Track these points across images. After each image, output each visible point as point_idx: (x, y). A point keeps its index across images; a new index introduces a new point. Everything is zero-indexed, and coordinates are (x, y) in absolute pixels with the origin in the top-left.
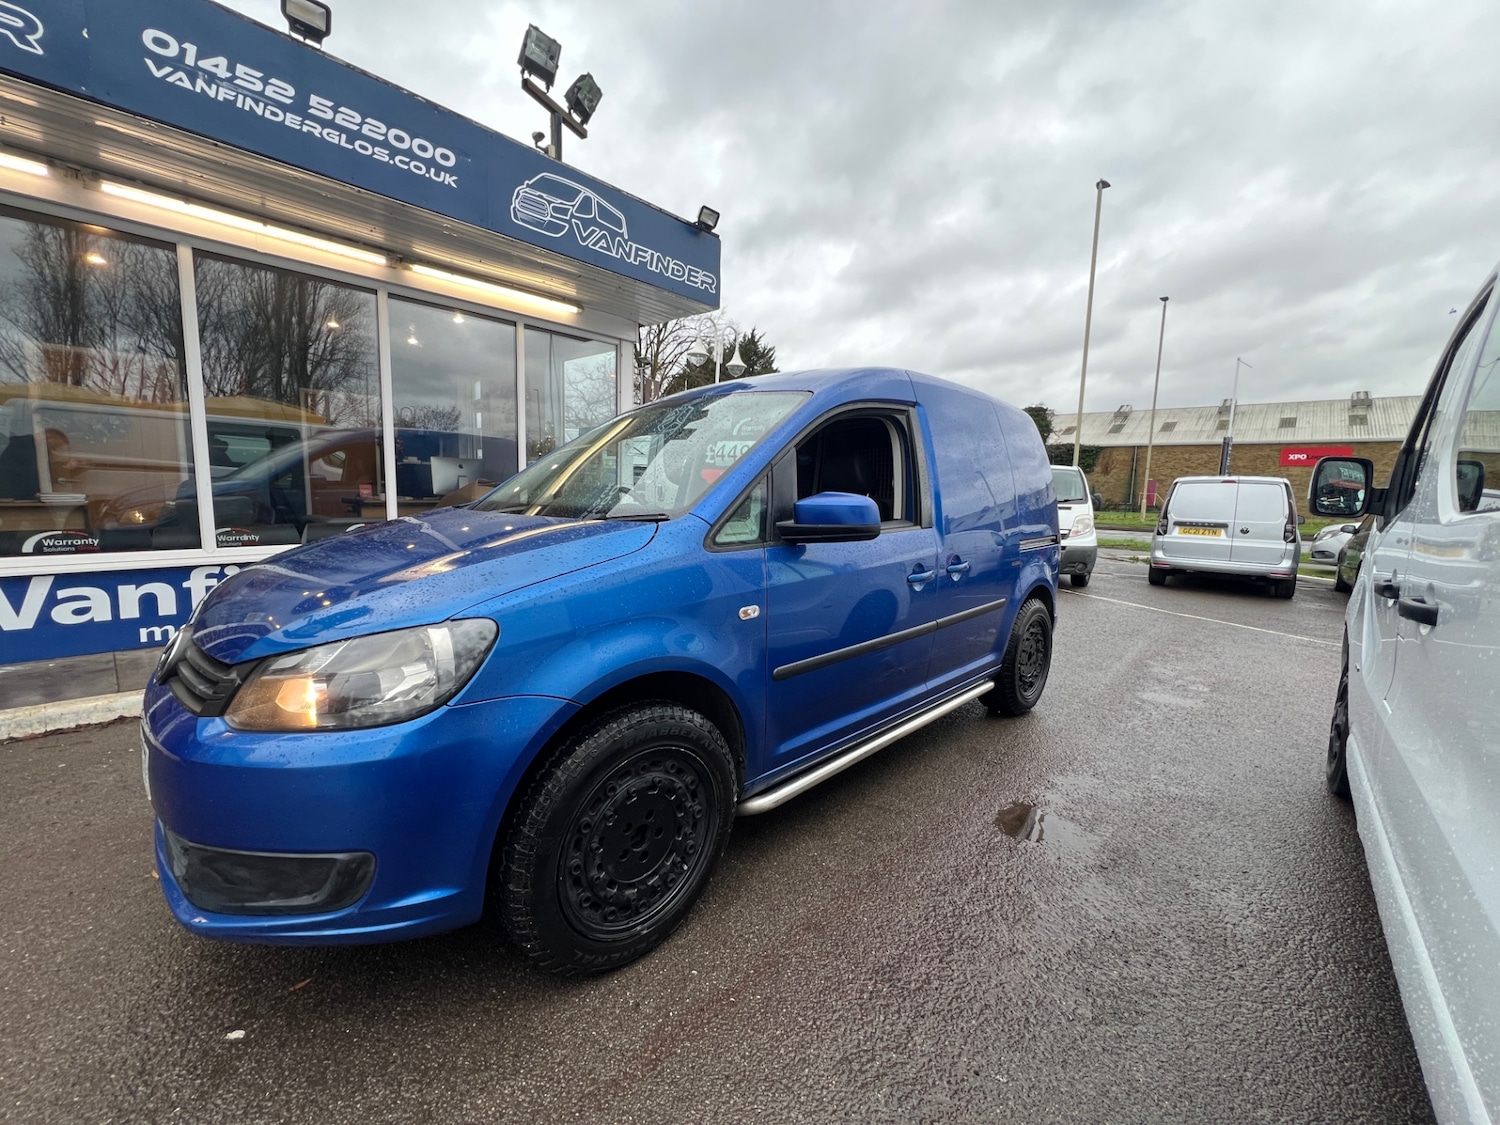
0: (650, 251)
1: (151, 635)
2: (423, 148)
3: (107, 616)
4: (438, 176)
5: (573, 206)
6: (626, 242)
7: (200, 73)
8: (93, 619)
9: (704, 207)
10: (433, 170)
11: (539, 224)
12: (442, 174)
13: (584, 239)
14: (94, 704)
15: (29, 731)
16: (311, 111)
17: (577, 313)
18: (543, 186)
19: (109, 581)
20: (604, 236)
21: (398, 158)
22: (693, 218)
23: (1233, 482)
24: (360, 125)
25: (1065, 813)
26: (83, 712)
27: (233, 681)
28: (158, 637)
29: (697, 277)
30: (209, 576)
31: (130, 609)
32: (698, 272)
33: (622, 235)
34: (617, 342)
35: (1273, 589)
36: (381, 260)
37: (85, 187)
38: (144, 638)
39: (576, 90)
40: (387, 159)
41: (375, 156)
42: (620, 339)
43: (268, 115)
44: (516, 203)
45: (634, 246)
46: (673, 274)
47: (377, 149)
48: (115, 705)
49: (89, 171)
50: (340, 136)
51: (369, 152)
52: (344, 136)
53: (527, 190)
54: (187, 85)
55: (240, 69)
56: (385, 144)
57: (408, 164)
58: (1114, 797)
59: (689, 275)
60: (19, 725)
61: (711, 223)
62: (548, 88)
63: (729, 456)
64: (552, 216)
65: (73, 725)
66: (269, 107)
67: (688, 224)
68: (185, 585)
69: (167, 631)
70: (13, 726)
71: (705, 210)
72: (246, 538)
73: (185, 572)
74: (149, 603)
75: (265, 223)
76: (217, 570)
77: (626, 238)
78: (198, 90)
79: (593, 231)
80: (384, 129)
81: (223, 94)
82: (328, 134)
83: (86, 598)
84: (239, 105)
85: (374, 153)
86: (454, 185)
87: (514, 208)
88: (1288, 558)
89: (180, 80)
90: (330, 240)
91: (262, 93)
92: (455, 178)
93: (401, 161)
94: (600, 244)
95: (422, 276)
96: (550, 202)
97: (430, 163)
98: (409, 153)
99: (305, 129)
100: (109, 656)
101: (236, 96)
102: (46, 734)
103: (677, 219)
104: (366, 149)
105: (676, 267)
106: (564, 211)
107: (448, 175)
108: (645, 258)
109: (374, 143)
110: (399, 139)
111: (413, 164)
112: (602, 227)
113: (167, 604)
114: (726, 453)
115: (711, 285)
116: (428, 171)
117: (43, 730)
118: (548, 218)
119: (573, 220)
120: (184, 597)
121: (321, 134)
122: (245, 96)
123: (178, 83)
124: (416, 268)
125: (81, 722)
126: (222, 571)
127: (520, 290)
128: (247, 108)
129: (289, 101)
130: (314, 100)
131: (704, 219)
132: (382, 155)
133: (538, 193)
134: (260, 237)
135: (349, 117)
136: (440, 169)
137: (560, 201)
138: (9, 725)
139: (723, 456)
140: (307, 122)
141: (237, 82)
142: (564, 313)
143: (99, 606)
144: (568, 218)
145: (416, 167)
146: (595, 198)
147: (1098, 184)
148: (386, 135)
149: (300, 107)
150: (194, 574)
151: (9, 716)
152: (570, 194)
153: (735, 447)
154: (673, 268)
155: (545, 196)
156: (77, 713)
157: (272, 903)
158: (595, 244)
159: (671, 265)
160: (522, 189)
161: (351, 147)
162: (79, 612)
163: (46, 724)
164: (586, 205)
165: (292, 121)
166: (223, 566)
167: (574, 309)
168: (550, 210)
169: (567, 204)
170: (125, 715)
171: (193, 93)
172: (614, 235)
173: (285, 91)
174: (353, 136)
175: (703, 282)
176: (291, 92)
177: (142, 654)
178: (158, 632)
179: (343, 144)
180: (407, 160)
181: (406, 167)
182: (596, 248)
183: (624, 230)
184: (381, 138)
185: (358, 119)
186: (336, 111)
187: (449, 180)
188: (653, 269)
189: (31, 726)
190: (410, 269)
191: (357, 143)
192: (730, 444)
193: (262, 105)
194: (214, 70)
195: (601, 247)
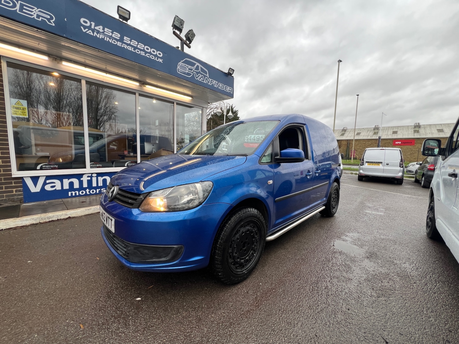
0: (215, 81)
1: (72, 194)
2: (154, 52)
3: (60, 188)
4: (158, 59)
5: (194, 68)
6: (208, 78)
7: (95, 31)
8: (56, 189)
9: (230, 68)
10: (156, 58)
11: (185, 73)
12: (159, 59)
13: (197, 78)
14: (62, 213)
15: (45, 221)
16: (124, 41)
17: (192, 100)
18: (186, 62)
19: (61, 178)
20: (202, 77)
21: (147, 54)
22: (227, 72)
23: (384, 149)
24: (137, 45)
25: (353, 243)
26: (59, 215)
27: (141, 198)
28: (74, 195)
29: (227, 89)
30: (88, 177)
31: (66, 187)
32: (228, 87)
33: (207, 76)
34: (202, 108)
35: (396, 181)
36: (137, 84)
37: (58, 63)
38: (70, 195)
39: (188, 34)
40: (144, 55)
41: (141, 54)
42: (203, 107)
43: (113, 42)
44: (178, 67)
45: (210, 80)
46: (221, 88)
47: (141, 52)
48: (68, 213)
49: (60, 58)
50: (132, 48)
51: (139, 53)
52: (133, 48)
53: (182, 63)
54: (92, 34)
55: (106, 29)
56: (144, 50)
57: (149, 56)
58: (365, 239)
59: (225, 88)
60: (42, 219)
61: (232, 73)
62: (180, 34)
63: (253, 139)
64: (188, 71)
65: (56, 219)
66: (113, 40)
67: (225, 73)
68: (81, 179)
69: (76, 193)
70: (40, 219)
71: (230, 69)
72: (98, 165)
73: (81, 175)
74: (71, 184)
75: (106, 73)
76: (90, 175)
77: (208, 77)
78: (95, 35)
79: (199, 75)
80: (143, 46)
81: (101, 36)
82: (129, 48)
83: (54, 183)
84: (105, 39)
85: (141, 53)
86: (162, 62)
87: (178, 69)
88: (401, 172)
89: (90, 32)
90: (124, 78)
91: (111, 36)
92: (162, 60)
93: (148, 55)
94: (201, 79)
95: (148, 89)
96: (188, 67)
97: (156, 56)
98: (150, 53)
99: (123, 46)
100: (60, 200)
101: (105, 37)
102: (49, 222)
103: (222, 72)
104: (138, 52)
105: (222, 86)
106: (191, 70)
107: (160, 59)
108: (213, 83)
109: (141, 50)
110: (147, 49)
111: (151, 56)
112: (202, 74)
113: (76, 185)
115: (231, 91)
116: (155, 58)
117: (48, 220)
118: (187, 72)
119: (194, 72)
120: (81, 183)
121: (127, 47)
122: (107, 37)
123: (89, 33)
124: (147, 86)
125: (59, 218)
126: (92, 175)
127: (176, 93)
128: (107, 40)
129: (118, 38)
130: (125, 38)
131: (230, 72)
132: (143, 53)
133: (185, 64)
134: (104, 77)
135: (134, 43)
136: (158, 57)
137: (190, 67)
138: (39, 219)
140: (123, 44)
141: (105, 33)
142: (187, 99)
143: (58, 185)
144: (192, 71)
145: (152, 57)
146: (200, 66)
147: (338, 61)
148: (144, 48)
149: (121, 40)
150: (84, 176)
151: (39, 216)
152: (193, 65)
154: (221, 86)
155: (186, 65)
156: (57, 216)
158: (200, 79)
159: (220, 85)
160: (180, 63)
161: (135, 51)
162: (52, 187)
163: (49, 219)
164: (197, 68)
165: (119, 44)
166: (92, 174)
167: (190, 98)
168: (188, 69)
169: (192, 68)
170: (70, 216)
171: (93, 36)
172: (205, 76)
173: (117, 35)
174: (135, 48)
175: (229, 90)
176: (119, 36)
177: (69, 199)
178: (74, 193)
179: (132, 50)
180: (149, 55)
181: (149, 57)
182: (200, 80)
183: (208, 75)
184: (143, 49)
185: (137, 43)
186: (131, 41)
187: (161, 61)
188: (216, 86)
189: (45, 219)
190: (146, 87)
191: (136, 50)
192: (253, 136)
193: (111, 39)
194: (99, 30)
195: (201, 80)
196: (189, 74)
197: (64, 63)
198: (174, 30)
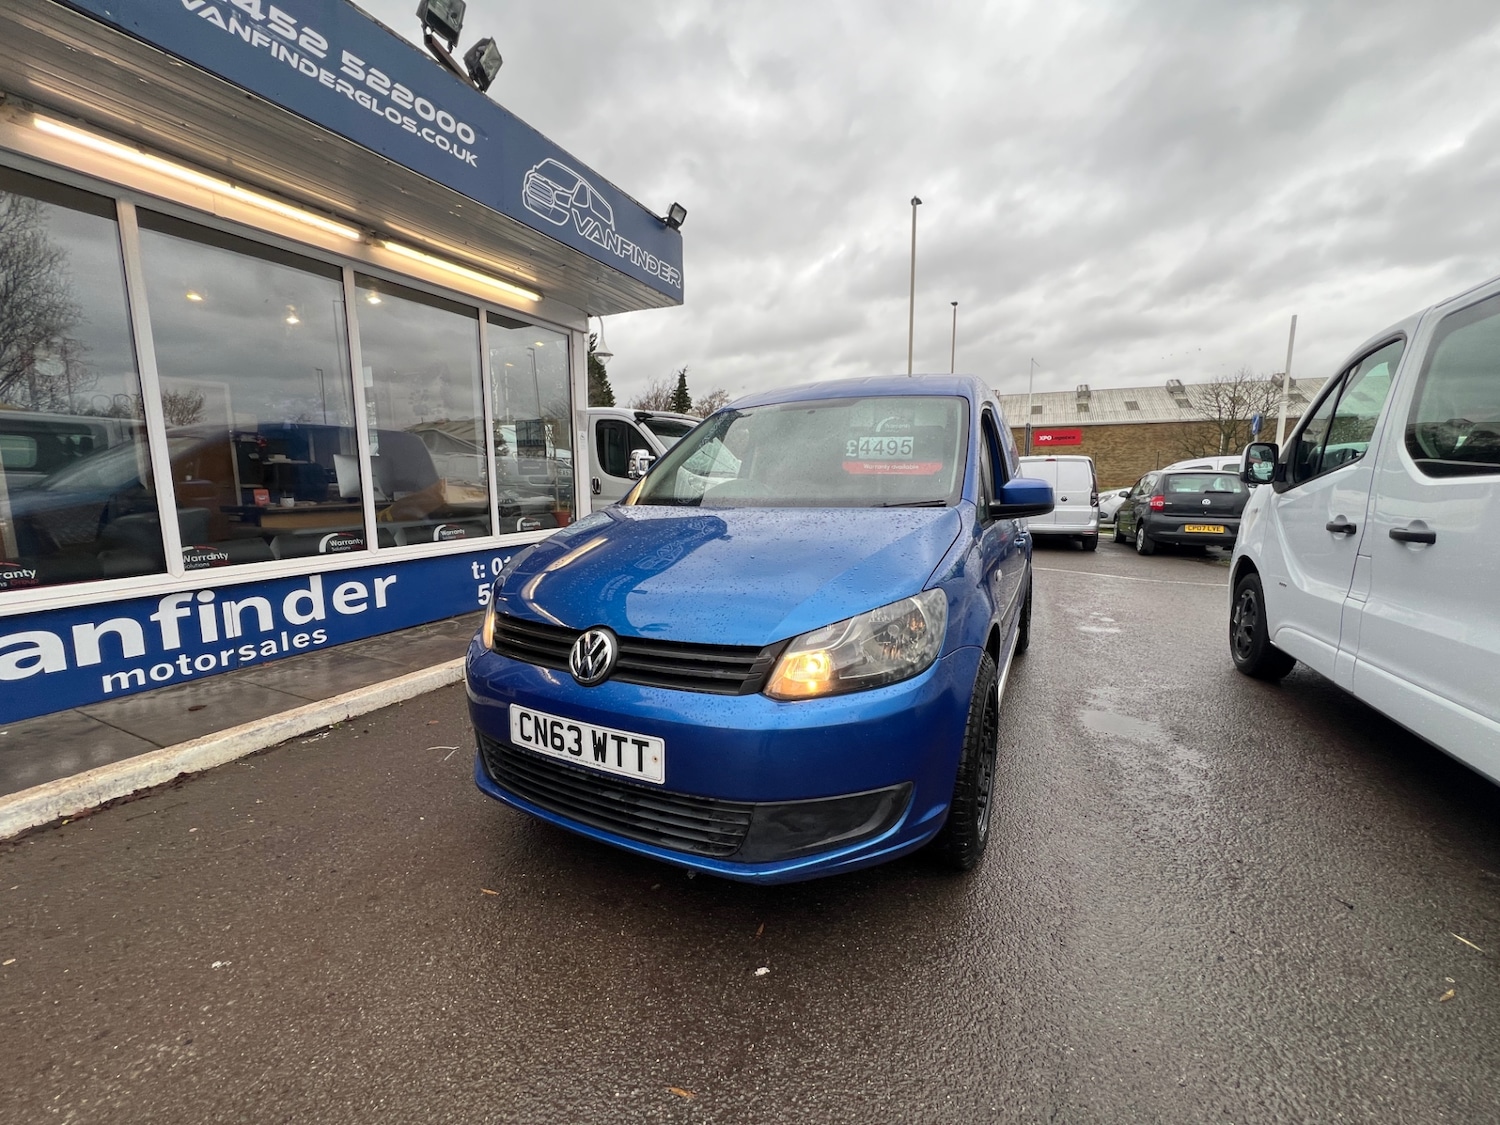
0: (632, 245)
1: (116, 683)
2: (446, 122)
3: (63, 666)
4: (460, 152)
5: (572, 194)
6: (614, 233)
7: (234, 11)
8: (43, 669)
9: (676, 204)
10: (455, 146)
11: (545, 211)
12: (464, 151)
13: (582, 230)
14: (150, 763)
15: (81, 806)
16: (344, 69)
17: (538, 303)
18: (548, 171)
19: (60, 621)
20: (596, 227)
21: (425, 130)
22: (663, 214)
23: (1053, 460)
24: (391, 89)
26: (140, 775)
27: (767, 660)
28: (125, 685)
29: (666, 272)
30: (180, 605)
31: (88, 652)
32: (667, 267)
33: (610, 227)
35: (1081, 543)
36: (354, 234)
38: (108, 688)
39: (478, 54)
40: (414, 130)
41: (404, 126)
42: (572, 329)
43: (302, 68)
44: (526, 188)
45: (620, 238)
46: (649, 268)
47: (405, 119)
48: (173, 762)
50: (371, 100)
51: (398, 122)
52: (375, 101)
53: (535, 174)
54: (220, 23)
55: (275, 12)
56: (412, 114)
57: (433, 137)
59: (662, 270)
60: (68, 800)
61: (678, 220)
62: (451, 48)
63: (875, 450)
64: (556, 204)
65: (130, 792)
66: (303, 60)
67: (658, 218)
68: (153, 618)
69: (118, 679)
70: (61, 803)
72: (213, 557)
73: (152, 602)
74: (111, 643)
75: (233, 185)
76: (189, 598)
77: (614, 229)
78: (232, 31)
79: (589, 222)
80: (411, 98)
81: (258, 39)
82: (361, 97)
83: (32, 645)
84: (274, 53)
85: (403, 123)
86: (474, 164)
87: (526, 193)
88: (1094, 519)
89: (213, 16)
90: (302, 208)
91: (295, 43)
92: (474, 157)
93: (427, 134)
94: (594, 235)
95: (395, 256)
96: (554, 189)
97: (453, 138)
98: (433, 125)
99: (339, 89)
101: (271, 43)
102: (105, 806)
103: (649, 212)
104: (396, 117)
105: (652, 262)
106: (565, 199)
107: (469, 153)
108: (628, 251)
109: (404, 112)
110: (425, 109)
111: (438, 137)
112: (596, 219)
113: (133, 643)
114: (871, 447)
115: (677, 280)
116: (452, 148)
117: (97, 803)
118: (553, 206)
119: (573, 209)
120: (153, 633)
121: (353, 95)
122: (280, 44)
123: (211, 20)
124: (390, 245)
125: (139, 787)
126: (195, 598)
127: (488, 275)
128: (282, 58)
129: (322, 55)
130: (346, 57)
131: (674, 215)
132: (410, 125)
133: (544, 179)
134: (219, 199)
135: (378, 80)
136: (462, 146)
137: (562, 188)
138: (57, 802)
139: (868, 450)
140: (340, 81)
141: (272, 26)
142: (522, 299)
143: (50, 654)
144: (568, 207)
145: (441, 141)
146: (590, 188)
147: (913, 201)
148: (413, 103)
149: (332, 63)
150: (162, 604)
151: (54, 791)
152: (569, 182)
153: (881, 442)
155: (549, 182)
156: (132, 777)
157: (829, 840)
158: (590, 235)
159: (648, 260)
160: (531, 174)
161: (382, 114)
162: (24, 663)
163: (100, 794)
164: (581, 196)
165: (325, 77)
166: (196, 592)
167: (535, 297)
168: (554, 198)
169: (567, 193)
170: (186, 771)
171: (226, 33)
172: (606, 226)
173: (315, 42)
174: (385, 101)
175: (672, 277)
176: (324, 45)
178: (124, 677)
179: (374, 109)
180: (433, 133)
181: (432, 141)
182: (591, 239)
183: (612, 222)
184: (409, 107)
185: (387, 84)
186: (367, 73)
187: (470, 158)
188: (635, 262)
189: (82, 799)
190: (383, 246)
191: (388, 110)
192: (874, 441)
193: (296, 56)
194: (246, 9)
195: (595, 238)
196: (559, 216)
197: (42, 123)
198: (428, 31)
